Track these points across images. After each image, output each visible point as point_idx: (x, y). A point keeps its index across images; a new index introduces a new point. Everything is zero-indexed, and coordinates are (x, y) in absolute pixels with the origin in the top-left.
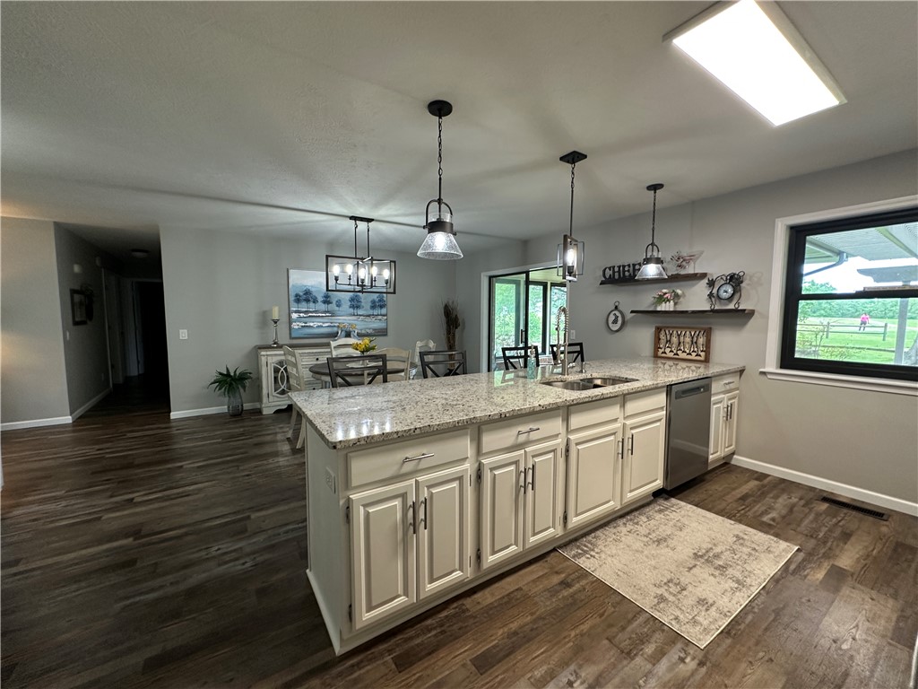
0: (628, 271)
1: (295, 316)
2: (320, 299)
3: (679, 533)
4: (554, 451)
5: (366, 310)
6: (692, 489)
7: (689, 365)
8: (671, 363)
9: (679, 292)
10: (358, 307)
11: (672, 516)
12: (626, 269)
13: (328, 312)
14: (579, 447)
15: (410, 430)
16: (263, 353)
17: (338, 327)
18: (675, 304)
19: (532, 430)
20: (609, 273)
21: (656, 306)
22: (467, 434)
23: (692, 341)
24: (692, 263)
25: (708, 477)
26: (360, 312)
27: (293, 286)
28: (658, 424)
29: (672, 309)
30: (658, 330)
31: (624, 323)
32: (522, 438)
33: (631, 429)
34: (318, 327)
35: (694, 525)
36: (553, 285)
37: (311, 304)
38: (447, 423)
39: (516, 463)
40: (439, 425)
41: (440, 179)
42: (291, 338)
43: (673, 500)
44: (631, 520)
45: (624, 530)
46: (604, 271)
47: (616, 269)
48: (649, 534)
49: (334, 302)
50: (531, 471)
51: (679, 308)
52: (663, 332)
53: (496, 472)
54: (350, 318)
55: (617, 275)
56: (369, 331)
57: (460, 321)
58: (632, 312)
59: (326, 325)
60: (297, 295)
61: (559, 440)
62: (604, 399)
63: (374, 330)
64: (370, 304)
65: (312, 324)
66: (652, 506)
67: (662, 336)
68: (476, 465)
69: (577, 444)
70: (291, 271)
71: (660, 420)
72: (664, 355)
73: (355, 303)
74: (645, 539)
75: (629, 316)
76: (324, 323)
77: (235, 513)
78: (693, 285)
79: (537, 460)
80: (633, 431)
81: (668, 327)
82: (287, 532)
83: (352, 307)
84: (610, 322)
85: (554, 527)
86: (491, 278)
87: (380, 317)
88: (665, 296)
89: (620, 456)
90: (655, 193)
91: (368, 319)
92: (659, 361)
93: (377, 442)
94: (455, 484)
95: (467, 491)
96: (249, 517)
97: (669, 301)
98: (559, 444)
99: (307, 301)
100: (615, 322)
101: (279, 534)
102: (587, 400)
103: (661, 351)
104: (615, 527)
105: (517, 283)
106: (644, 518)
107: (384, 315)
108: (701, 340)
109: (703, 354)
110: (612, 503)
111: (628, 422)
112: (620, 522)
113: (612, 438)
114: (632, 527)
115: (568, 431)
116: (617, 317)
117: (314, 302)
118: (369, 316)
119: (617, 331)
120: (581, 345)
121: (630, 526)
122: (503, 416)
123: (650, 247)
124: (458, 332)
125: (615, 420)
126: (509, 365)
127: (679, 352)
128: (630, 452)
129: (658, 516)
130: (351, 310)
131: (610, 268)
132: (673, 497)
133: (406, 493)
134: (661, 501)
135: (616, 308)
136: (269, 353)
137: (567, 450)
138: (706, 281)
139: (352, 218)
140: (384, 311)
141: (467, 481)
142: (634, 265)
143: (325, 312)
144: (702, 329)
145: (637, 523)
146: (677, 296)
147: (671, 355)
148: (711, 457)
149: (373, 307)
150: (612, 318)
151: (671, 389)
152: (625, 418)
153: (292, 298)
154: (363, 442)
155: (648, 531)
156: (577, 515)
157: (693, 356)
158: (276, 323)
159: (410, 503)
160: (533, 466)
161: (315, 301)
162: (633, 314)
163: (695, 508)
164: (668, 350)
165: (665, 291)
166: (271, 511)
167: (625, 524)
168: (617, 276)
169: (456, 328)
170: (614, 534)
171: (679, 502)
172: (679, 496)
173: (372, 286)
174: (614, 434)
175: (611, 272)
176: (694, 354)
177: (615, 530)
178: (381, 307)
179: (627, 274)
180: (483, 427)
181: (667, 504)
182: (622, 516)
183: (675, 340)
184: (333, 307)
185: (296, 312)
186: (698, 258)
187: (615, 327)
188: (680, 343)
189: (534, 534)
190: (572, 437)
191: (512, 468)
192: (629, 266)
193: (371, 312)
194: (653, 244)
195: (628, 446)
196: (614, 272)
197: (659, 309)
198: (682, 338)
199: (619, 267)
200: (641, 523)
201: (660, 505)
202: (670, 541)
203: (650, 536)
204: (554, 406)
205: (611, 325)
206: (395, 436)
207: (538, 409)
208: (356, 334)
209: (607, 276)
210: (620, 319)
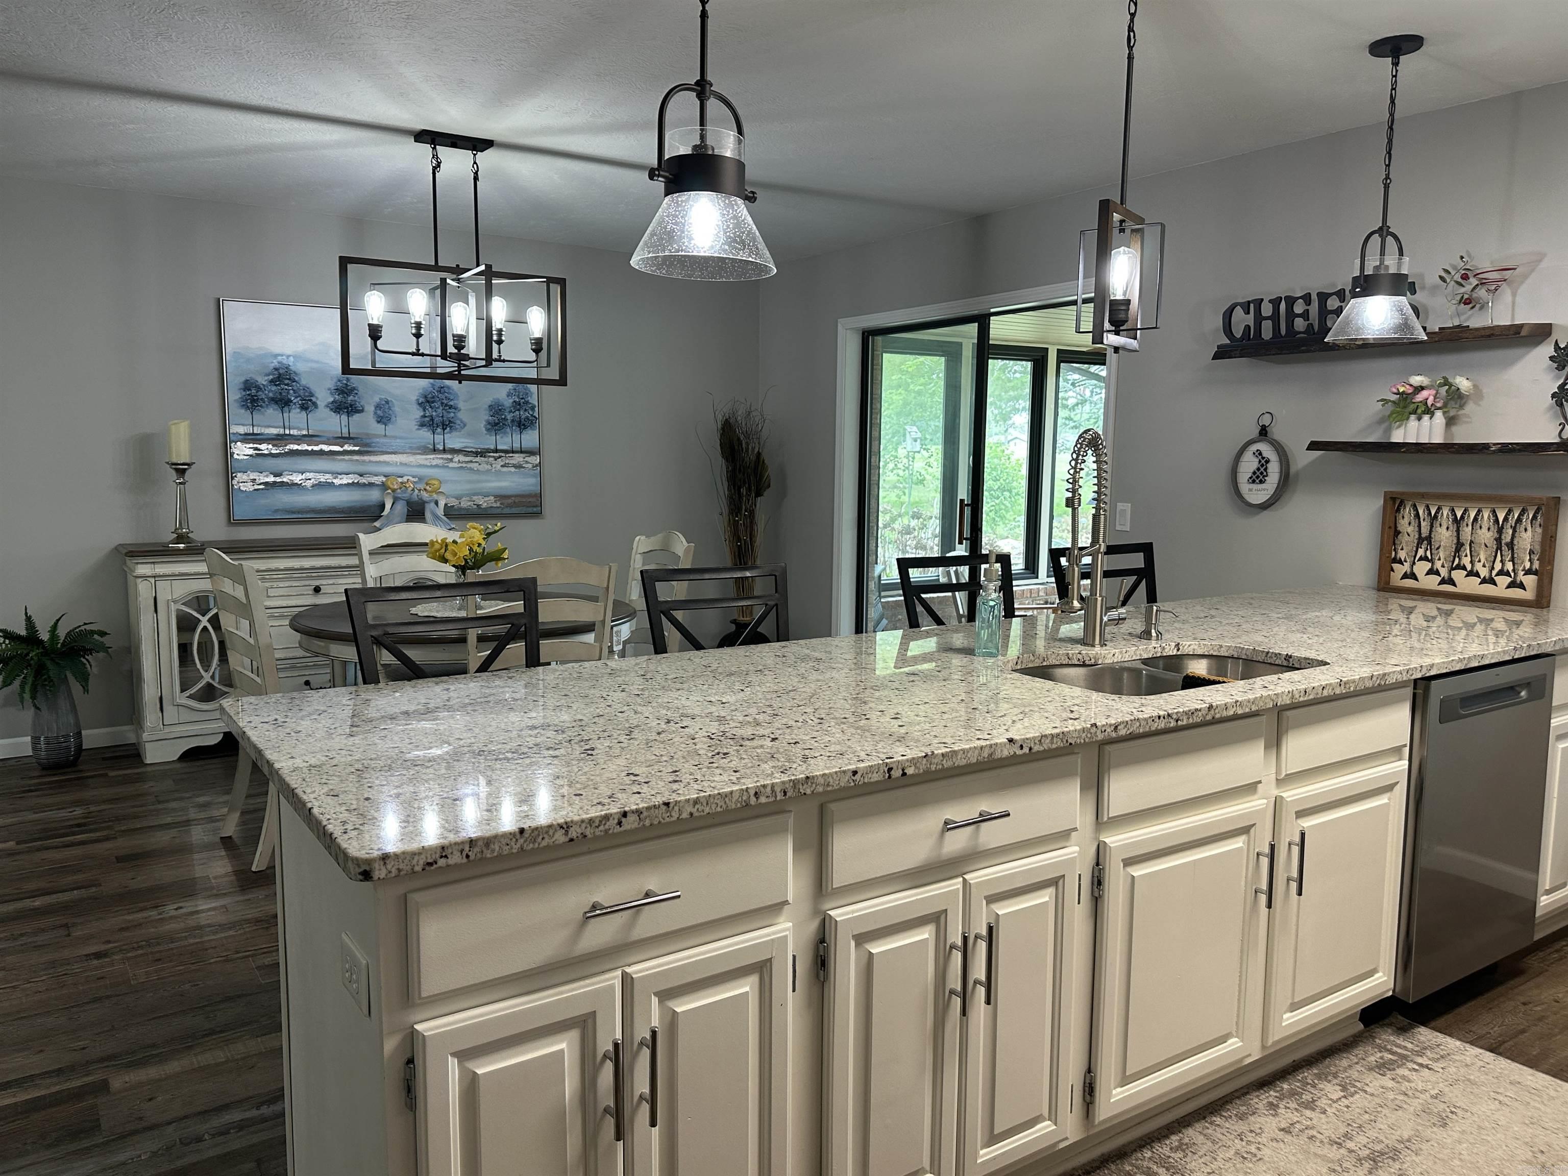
0: (1305, 315)
1: (242, 451)
2: (324, 397)
3: (1439, 1133)
4: (1055, 882)
5: (470, 435)
6: (1481, 1000)
7: (1488, 614)
8: (1429, 607)
9: (1463, 383)
10: (447, 425)
11: (1421, 1079)
12: (1299, 308)
13: (349, 439)
14: (1138, 871)
15: (607, 817)
16: (143, 569)
17: (384, 487)
18: (1451, 422)
19: (985, 818)
20: (1242, 320)
21: (1388, 431)
22: (782, 830)
23: (1499, 540)
24: (1506, 293)
25: (1533, 962)
26: (455, 441)
27: (236, 354)
28: (1383, 800)
29: (1438, 439)
31: (1286, 481)
32: (957, 842)
33: (1300, 814)
34: (319, 486)
35: (1486, 1107)
36: (1067, 356)
37: (296, 417)
38: (724, 796)
39: (937, 919)
40: (696, 802)
41: (704, 15)
42: (232, 522)
43: (1424, 1034)
44: (1293, 1094)
45: (1268, 1124)
46: (1228, 315)
47: (1267, 310)
48: (1347, 1136)
49: (370, 409)
50: (982, 946)
51: (1464, 435)
52: (1407, 511)
53: (876, 948)
54: (421, 459)
55: (1267, 327)
56: (483, 502)
57: (771, 471)
58: (1314, 446)
59: (345, 480)
60: (248, 385)
61: (1071, 851)
62: (1215, 722)
63: (500, 497)
64: (485, 416)
65: (297, 478)
66: (1359, 1051)
67: (1406, 525)
68: (814, 925)
69: (1129, 862)
70: (230, 309)
71: (1390, 788)
72: (1409, 583)
73: (437, 413)
74: (1334, 1153)
75: (1303, 458)
76: (336, 474)
77: (59, 1072)
78: (1509, 363)
79: (1003, 909)
80: (1307, 823)
81: (1423, 496)
82: (224, 1132)
83: (428, 423)
84: (1243, 478)
85: (1053, 1116)
86: (867, 336)
87: (518, 458)
88: (1420, 397)
89: (1263, 898)
90: (1396, 64)
91: (480, 464)
92: (1395, 603)
93: (500, 857)
94: (746, 987)
95: (783, 1005)
96: (103, 1087)
97: (1429, 412)
98: (1071, 862)
99: (283, 403)
100: (1259, 477)
101: (199, 1139)
102: (1162, 725)
103: (1400, 570)
104: (1242, 1117)
105: (951, 352)
106: (1332, 1090)
107: (531, 453)
108: (1528, 538)
109: (1530, 581)
110: (1233, 1043)
111: (1293, 794)
112: (1260, 1100)
113: (1238, 843)
114: (1295, 1117)
115: (1101, 822)
116: (1264, 463)
117: (304, 408)
118: (482, 453)
119: (1265, 506)
120: (1147, 549)
121: (1288, 1114)
122: (896, 773)
123: (1376, 238)
124: (762, 506)
125: (1251, 788)
126: (919, 608)
127: (1458, 575)
128: (1294, 885)
129: (1376, 1082)
130: (426, 435)
131: (1246, 307)
132: (1424, 1024)
133: (593, 1014)
134: (1386, 1036)
135: (1264, 432)
136: (161, 569)
137: (1098, 882)
138: (1547, 349)
139: (424, 136)
140: (530, 438)
141: (783, 975)
142: (1323, 297)
143: (341, 439)
144: (1531, 501)
145: (1310, 1105)
146: (1456, 397)
147: (1432, 583)
148: (1544, 901)
149: (496, 425)
150: (1249, 464)
151: (1427, 690)
152: (1280, 782)
153: (234, 395)
154: (456, 858)
155: (1343, 1129)
156: (1125, 1080)
157: (1501, 589)
158: (181, 472)
159: (605, 1045)
160: (990, 929)
161: (307, 405)
162: (1318, 453)
163: (1488, 1056)
164: (1421, 568)
165: (1417, 380)
166: (174, 1067)
167: (1272, 1106)
168: (1267, 332)
169: (759, 494)
170: (1240, 1137)
171: (1441, 1038)
172: (1441, 1022)
173: (489, 360)
174: (1245, 830)
175: (1250, 319)
176: (1503, 581)
177: (1241, 1127)
178: (523, 425)
179: (1299, 324)
180: (833, 806)
181: (1404, 1043)
182: (1264, 1084)
183: (1444, 535)
184: (365, 423)
185: (248, 438)
186: (1525, 277)
187: (1258, 494)
188: (1459, 546)
189: (993, 1139)
190: (1114, 840)
191: (925, 934)
192: (1307, 298)
193: (489, 442)
194: (1384, 231)
195: (1287, 866)
196: (1259, 318)
197: (1397, 437)
198: (1467, 531)
199: (1276, 302)
200: (1323, 1103)
201: (1382, 1048)
202: (1408, 1158)
203: (1350, 1145)
204: (1058, 743)
205: (1245, 487)
206: (560, 837)
207: (1006, 753)
208: (440, 511)
209: (1238, 333)
210: (1274, 469)
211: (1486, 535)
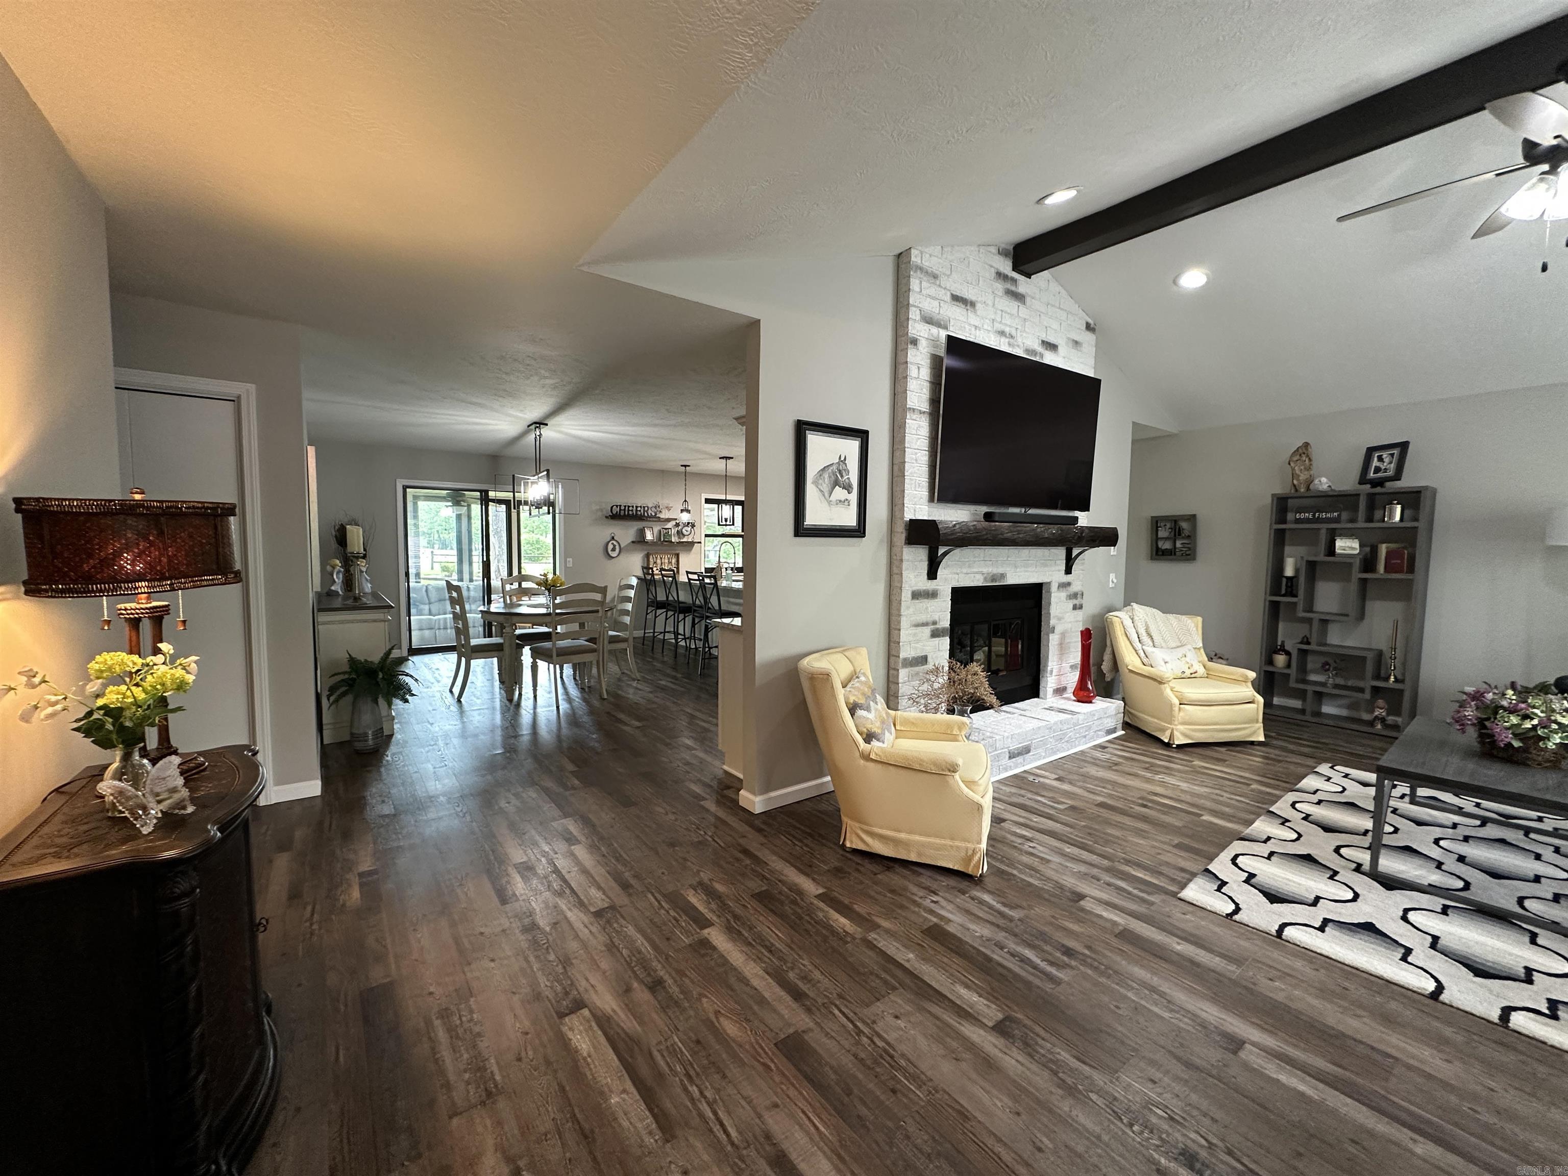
20: (616, 510)
23: (669, 562)
30: (647, 556)
31: (620, 551)
46: (610, 509)
47: (623, 508)
52: (651, 557)
67: (651, 560)
75: (623, 545)
84: (609, 550)
86: (405, 488)
100: (614, 550)
108: (674, 561)
116: (614, 546)
119: (615, 557)
131: (617, 506)
135: (613, 538)
150: (610, 546)
164: (655, 569)
175: (618, 509)
179: (631, 513)
183: (659, 561)
187: (613, 554)
188: (662, 563)
196: (622, 510)
198: (663, 560)
199: (626, 507)
205: (610, 553)
209: (614, 512)
210: (617, 547)
211: (666, 561)
